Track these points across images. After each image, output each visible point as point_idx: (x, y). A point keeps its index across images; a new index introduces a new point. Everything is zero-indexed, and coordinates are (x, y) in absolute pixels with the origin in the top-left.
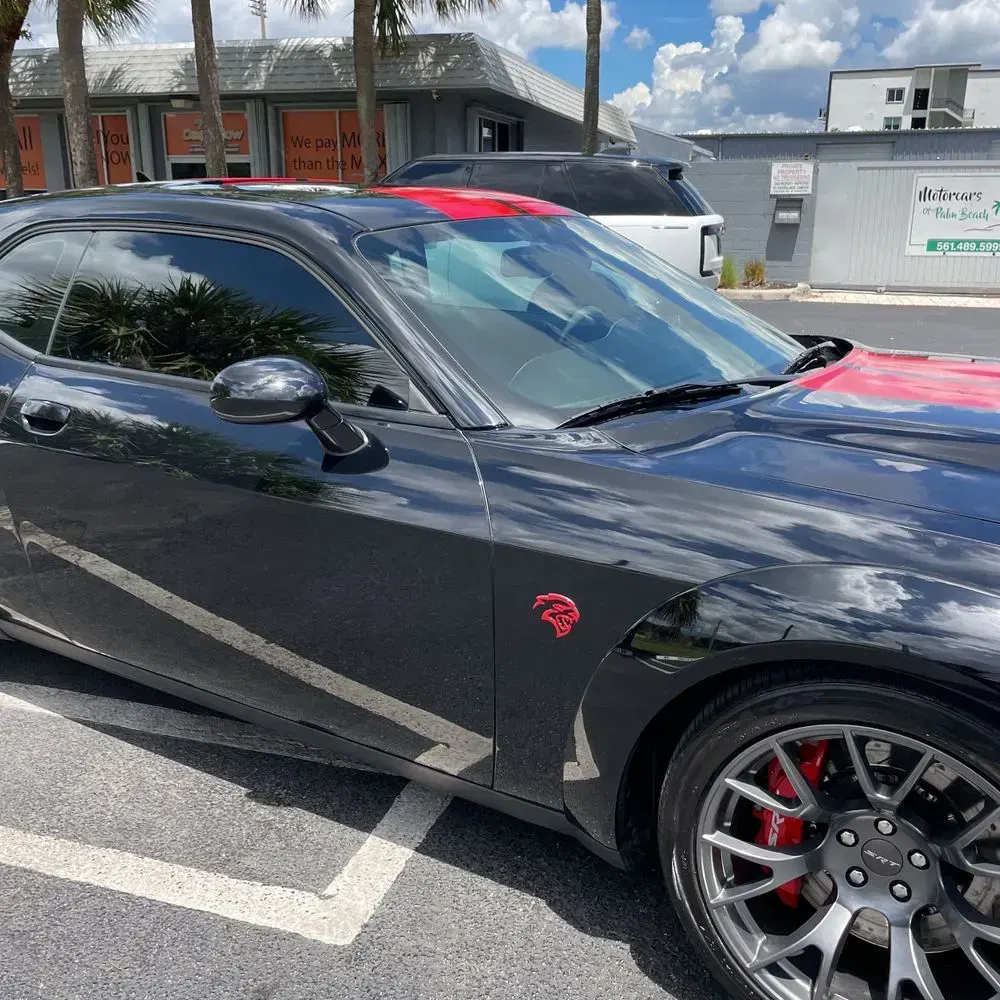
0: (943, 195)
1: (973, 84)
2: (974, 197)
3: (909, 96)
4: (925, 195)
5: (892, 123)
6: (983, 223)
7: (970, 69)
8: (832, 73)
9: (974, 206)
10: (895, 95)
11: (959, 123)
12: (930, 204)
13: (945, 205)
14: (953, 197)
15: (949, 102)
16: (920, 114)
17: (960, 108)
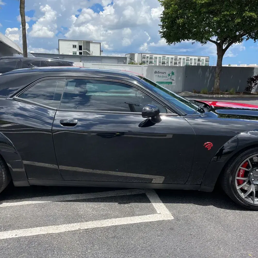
0: (159, 72)
1: (91, 45)
2: (164, 73)
3: (78, 47)
4: (156, 72)
5: (75, 53)
6: (167, 79)
7: (90, 42)
8: (59, 40)
9: (164, 75)
10: (74, 46)
11: (89, 54)
12: (156, 74)
13: (159, 74)
14: (161, 73)
15: (87, 49)
16: (81, 51)
17: (89, 51)
